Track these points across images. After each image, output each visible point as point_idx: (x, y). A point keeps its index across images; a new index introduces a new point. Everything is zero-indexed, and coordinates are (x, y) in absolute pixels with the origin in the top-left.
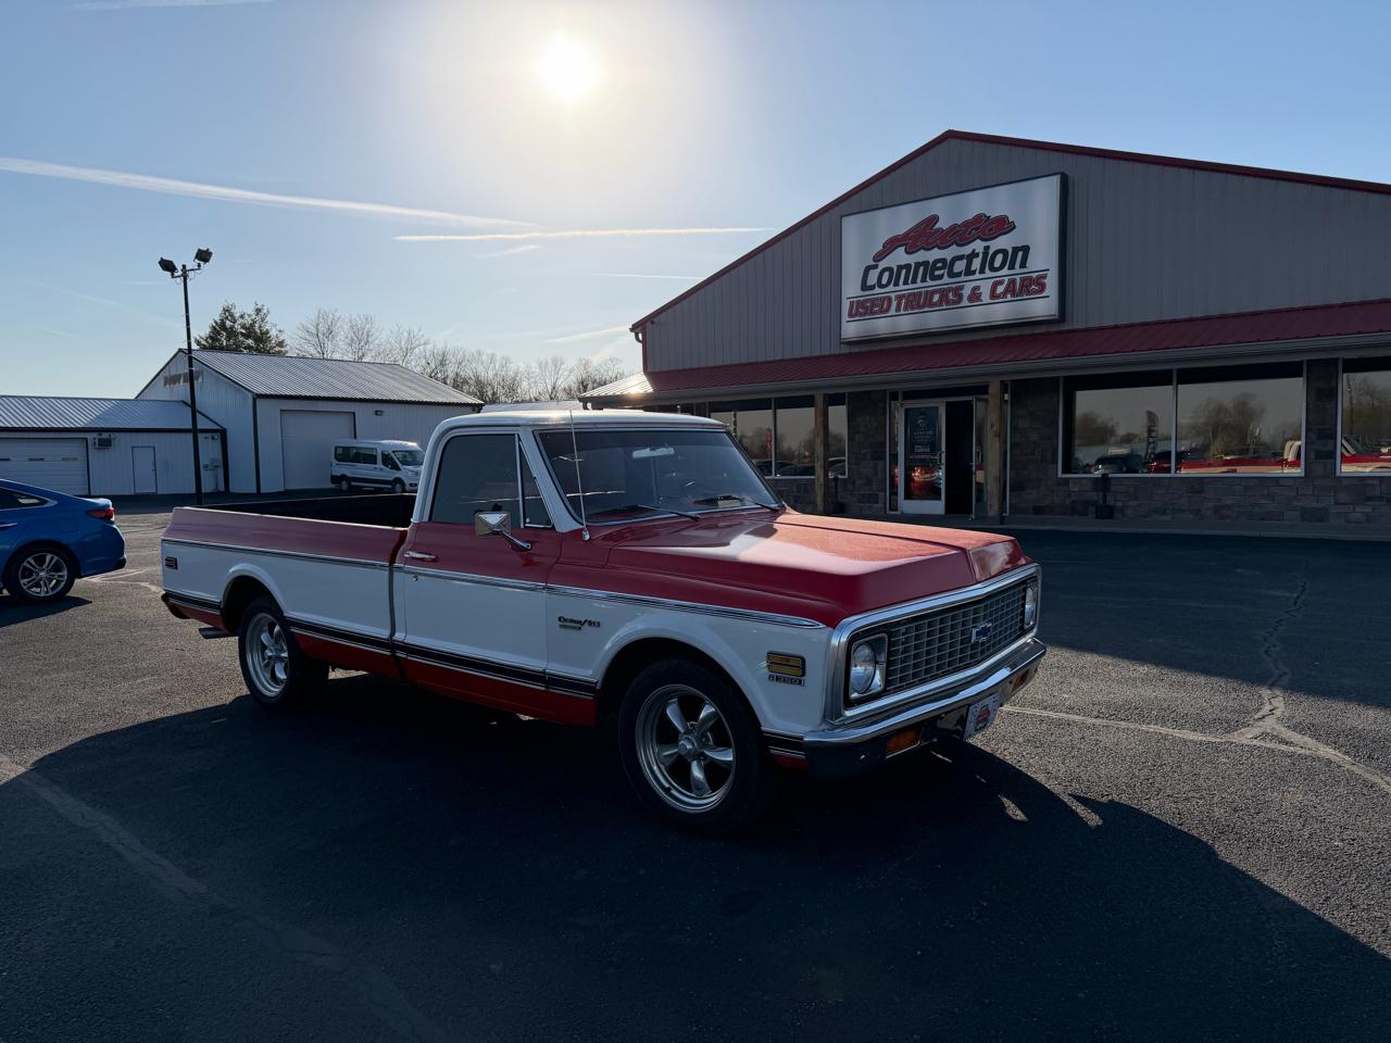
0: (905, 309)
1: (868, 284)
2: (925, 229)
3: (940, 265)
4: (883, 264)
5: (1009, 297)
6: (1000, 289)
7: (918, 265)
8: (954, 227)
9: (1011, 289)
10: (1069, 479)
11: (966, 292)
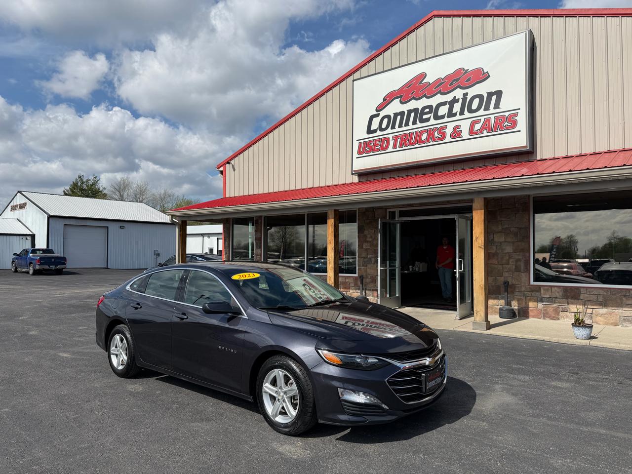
0: (400, 146)
1: (373, 128)
2: (415, 83)
3: (427, 110)
4: (383, 113)
5: (485, 133)
6: (477, 127)
7: (410, 112)
8: (439, 80)
9: (487, 126)
10: (540, 287)
11: (449, 131)
